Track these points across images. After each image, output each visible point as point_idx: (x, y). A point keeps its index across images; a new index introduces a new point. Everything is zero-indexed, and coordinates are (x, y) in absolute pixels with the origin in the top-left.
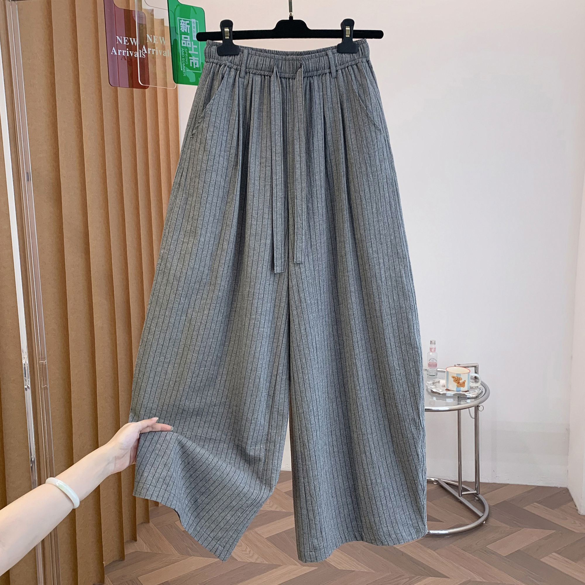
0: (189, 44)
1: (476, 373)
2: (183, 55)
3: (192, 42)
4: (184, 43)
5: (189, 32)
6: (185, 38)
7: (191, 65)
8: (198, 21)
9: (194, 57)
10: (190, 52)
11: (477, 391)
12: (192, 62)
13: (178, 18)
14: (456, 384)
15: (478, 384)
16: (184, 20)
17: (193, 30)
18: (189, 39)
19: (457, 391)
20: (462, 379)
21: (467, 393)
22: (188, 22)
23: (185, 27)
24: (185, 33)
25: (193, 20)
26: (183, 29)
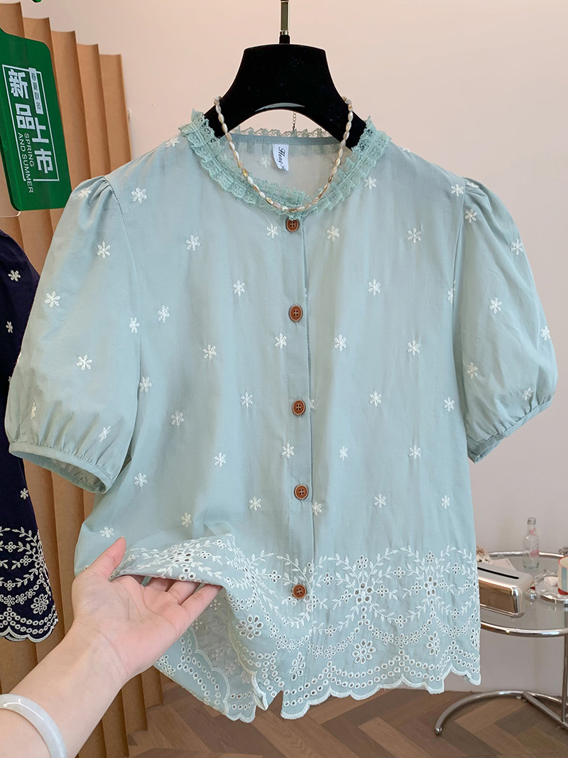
0: (30, 122)
2: (23, 149)
3: (36, 120)
4: (21, 122)
5: (27, 97)
6: (22, 110)
7: (40, 169)
8: (40, 73)
9: (42, 150)
10: (34, 140)
12: (42, 163)
13: (3, 66)
16: (15, 71)
18: (29, 112)
22: (23, 75)
23: (18, 86)
24: (20, 100)
25: (32, 71)
26: (16, 92)
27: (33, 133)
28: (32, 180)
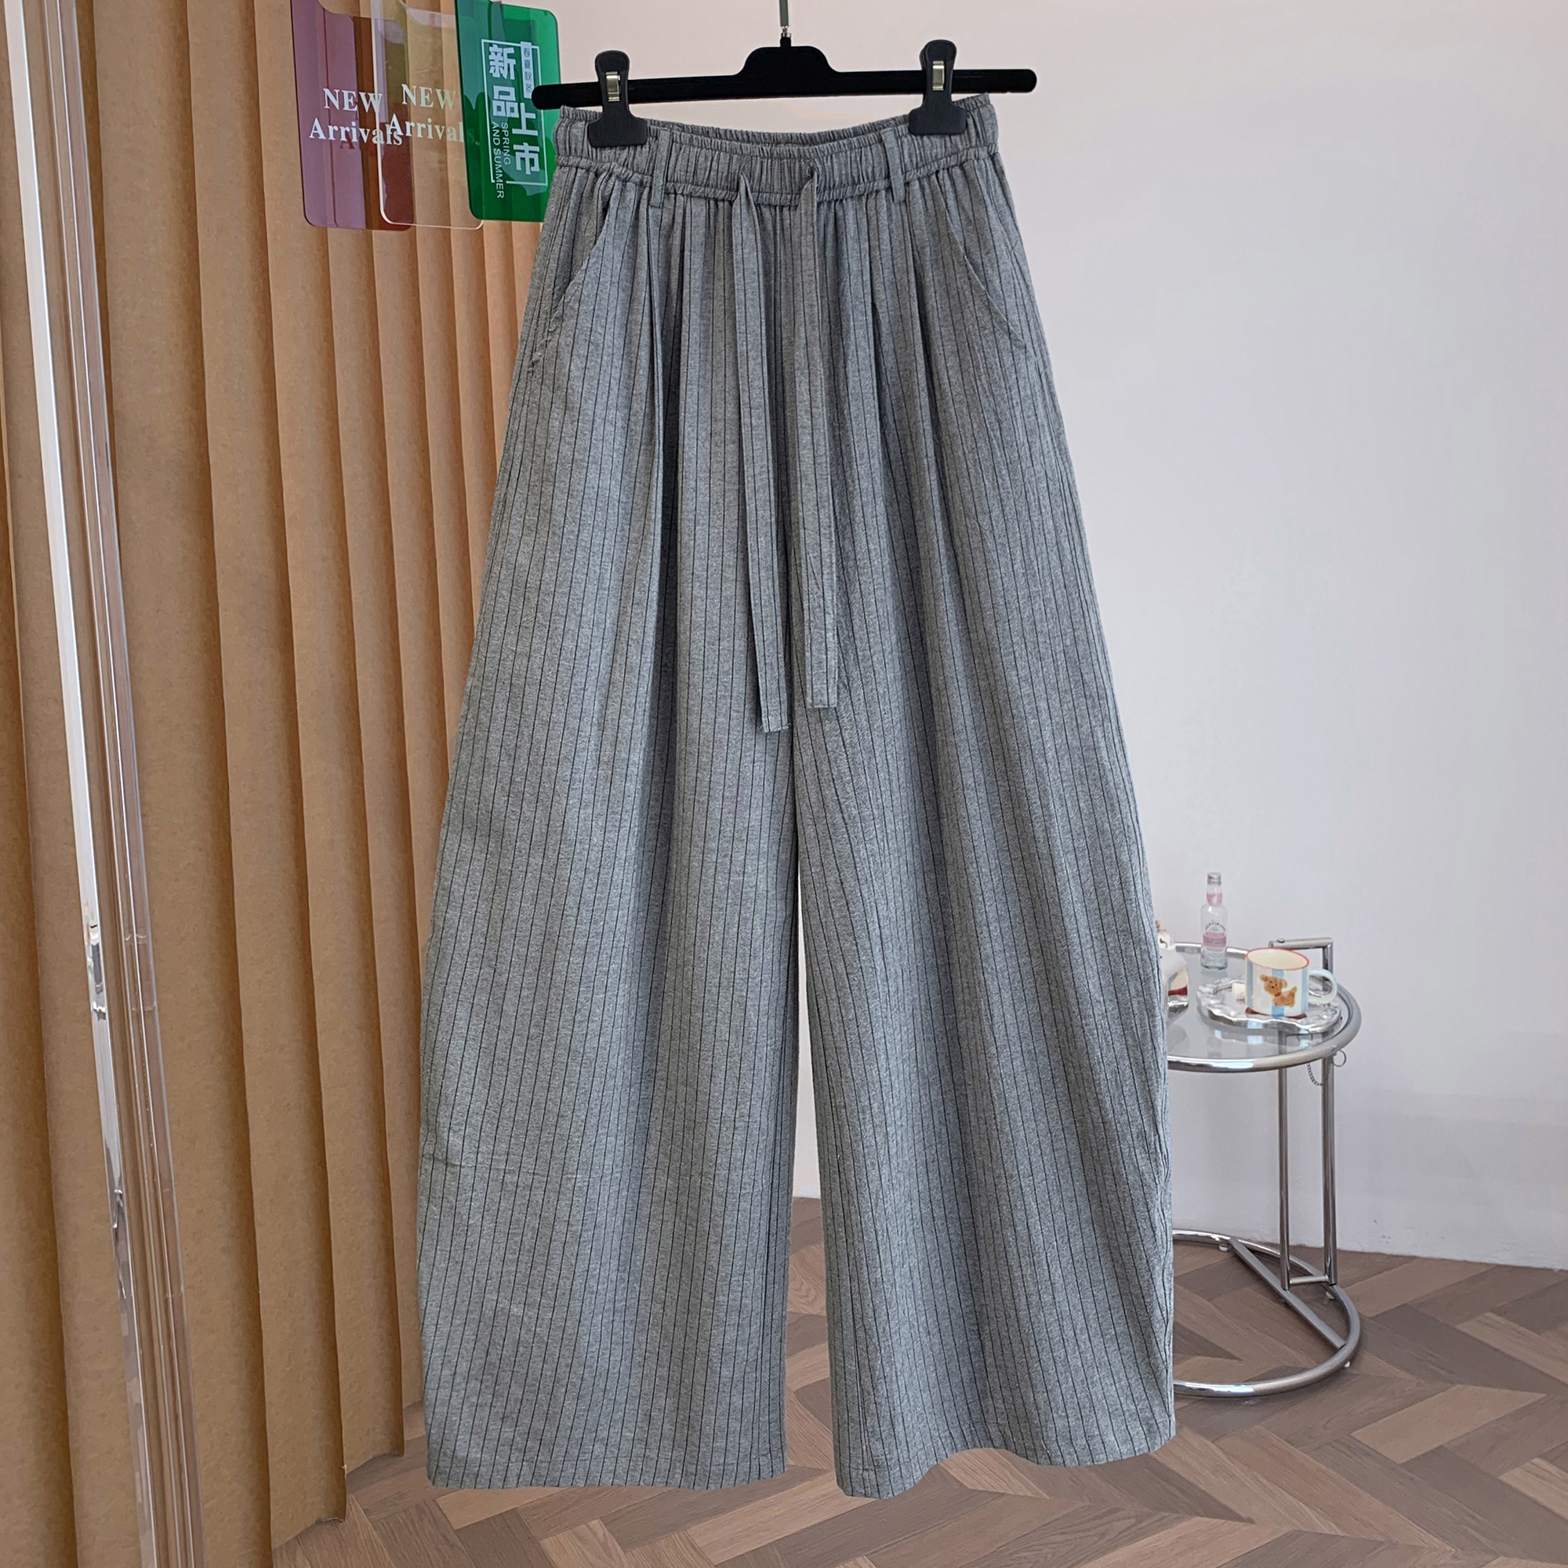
0: (512, 110)
1: (1326, 967)
2: (497, 141)
3: (522, 105)
4: (499, 108)
5: (512, 78)
6: (501, 93)
7: (519, 168)
9: (526, 144)
10: (515, 131)
11: (1325, 1017)
12: (523, 159)
13: (483, 41)
14: (1271, 997)
15: (1331, 998)
16: (499, 46)
17: (524, 70)
18: (513, 96)
19: (1275, 1016)
20: (1286, 984)
21: (1299, 1021)
22: (512, 51)
23: (502, 64)
24: (502, 81)
25: (524, 45)
26: (497, 70)
27: (515, 123)
28: (504, 183)
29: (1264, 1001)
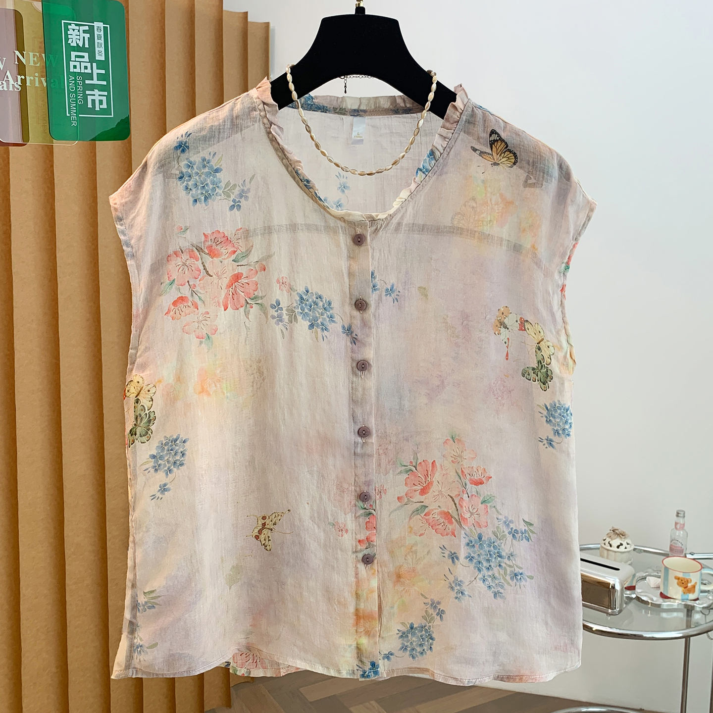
0: (86, 68)
2: (72, 89)
3: (94, 65)
5: (87, 46)
6: (77, 56)
7: (90, 106)
8: (108, 26)
9: (96, 90)
10: (87, 82)
12: (93, 101)
13: (63, 21)
14: (681, 589)
16: (76, 25)
17: (96, 41)
18: (86, 59)
19: (683, 600)
20: (691, 580)
23: (78, 37)
24: (78, 48)
25: (97, 24)
26: (74, 42)
28: (77, 116)
29: (675, 591)
